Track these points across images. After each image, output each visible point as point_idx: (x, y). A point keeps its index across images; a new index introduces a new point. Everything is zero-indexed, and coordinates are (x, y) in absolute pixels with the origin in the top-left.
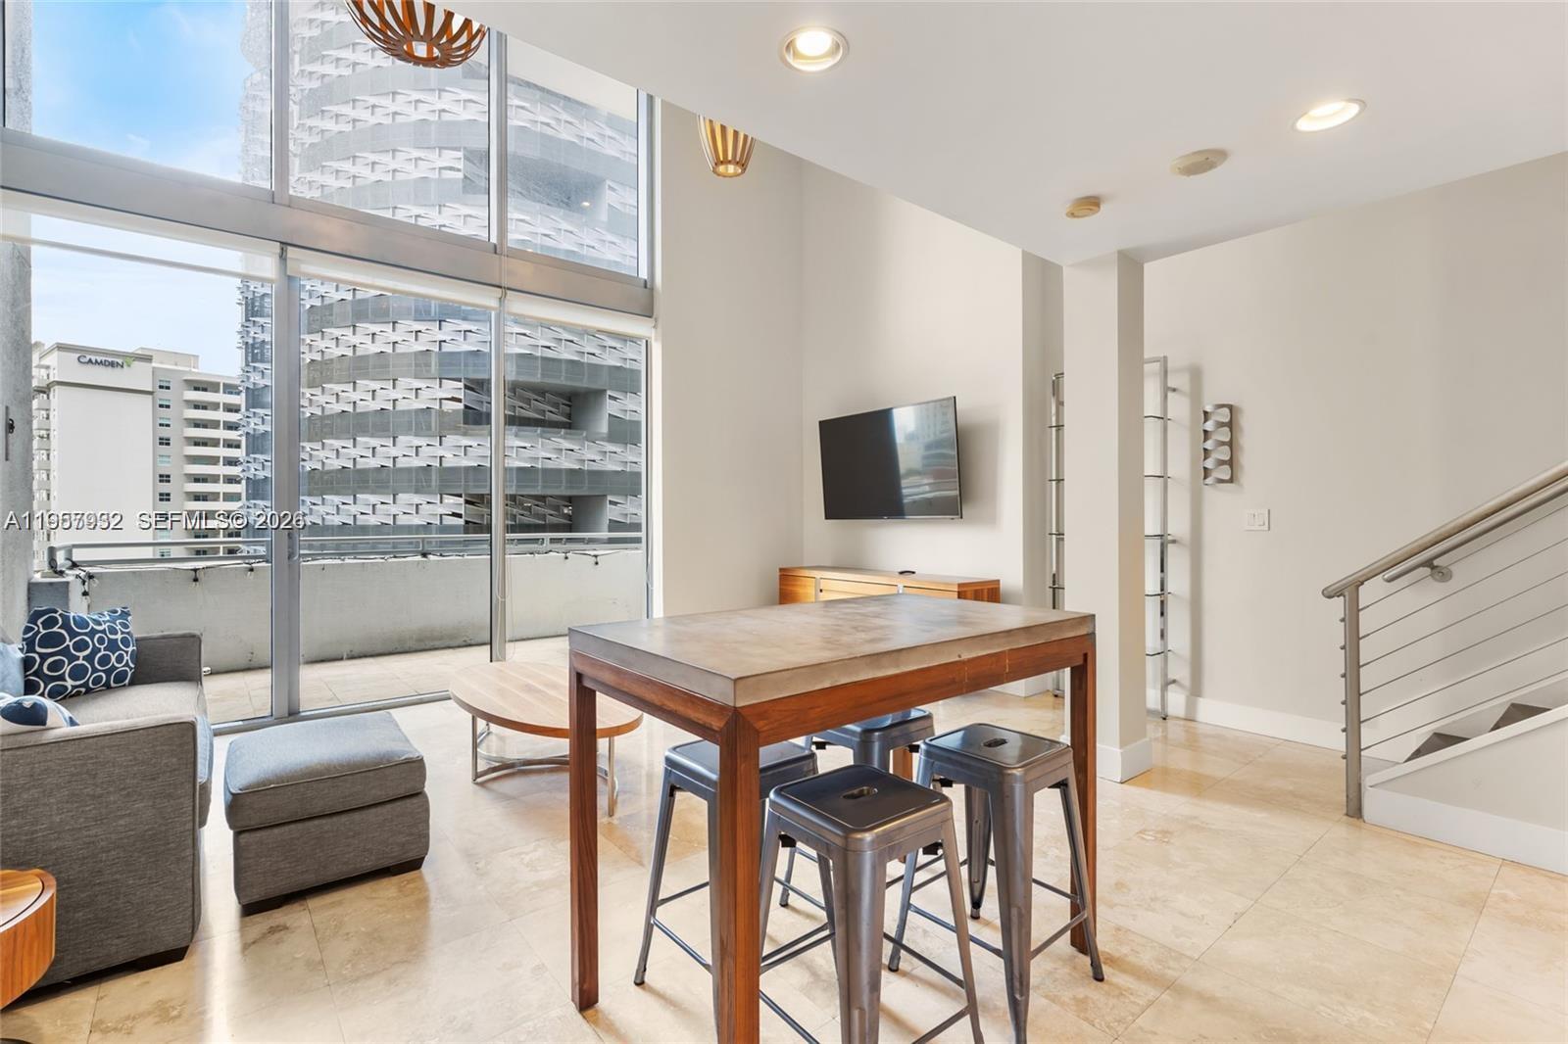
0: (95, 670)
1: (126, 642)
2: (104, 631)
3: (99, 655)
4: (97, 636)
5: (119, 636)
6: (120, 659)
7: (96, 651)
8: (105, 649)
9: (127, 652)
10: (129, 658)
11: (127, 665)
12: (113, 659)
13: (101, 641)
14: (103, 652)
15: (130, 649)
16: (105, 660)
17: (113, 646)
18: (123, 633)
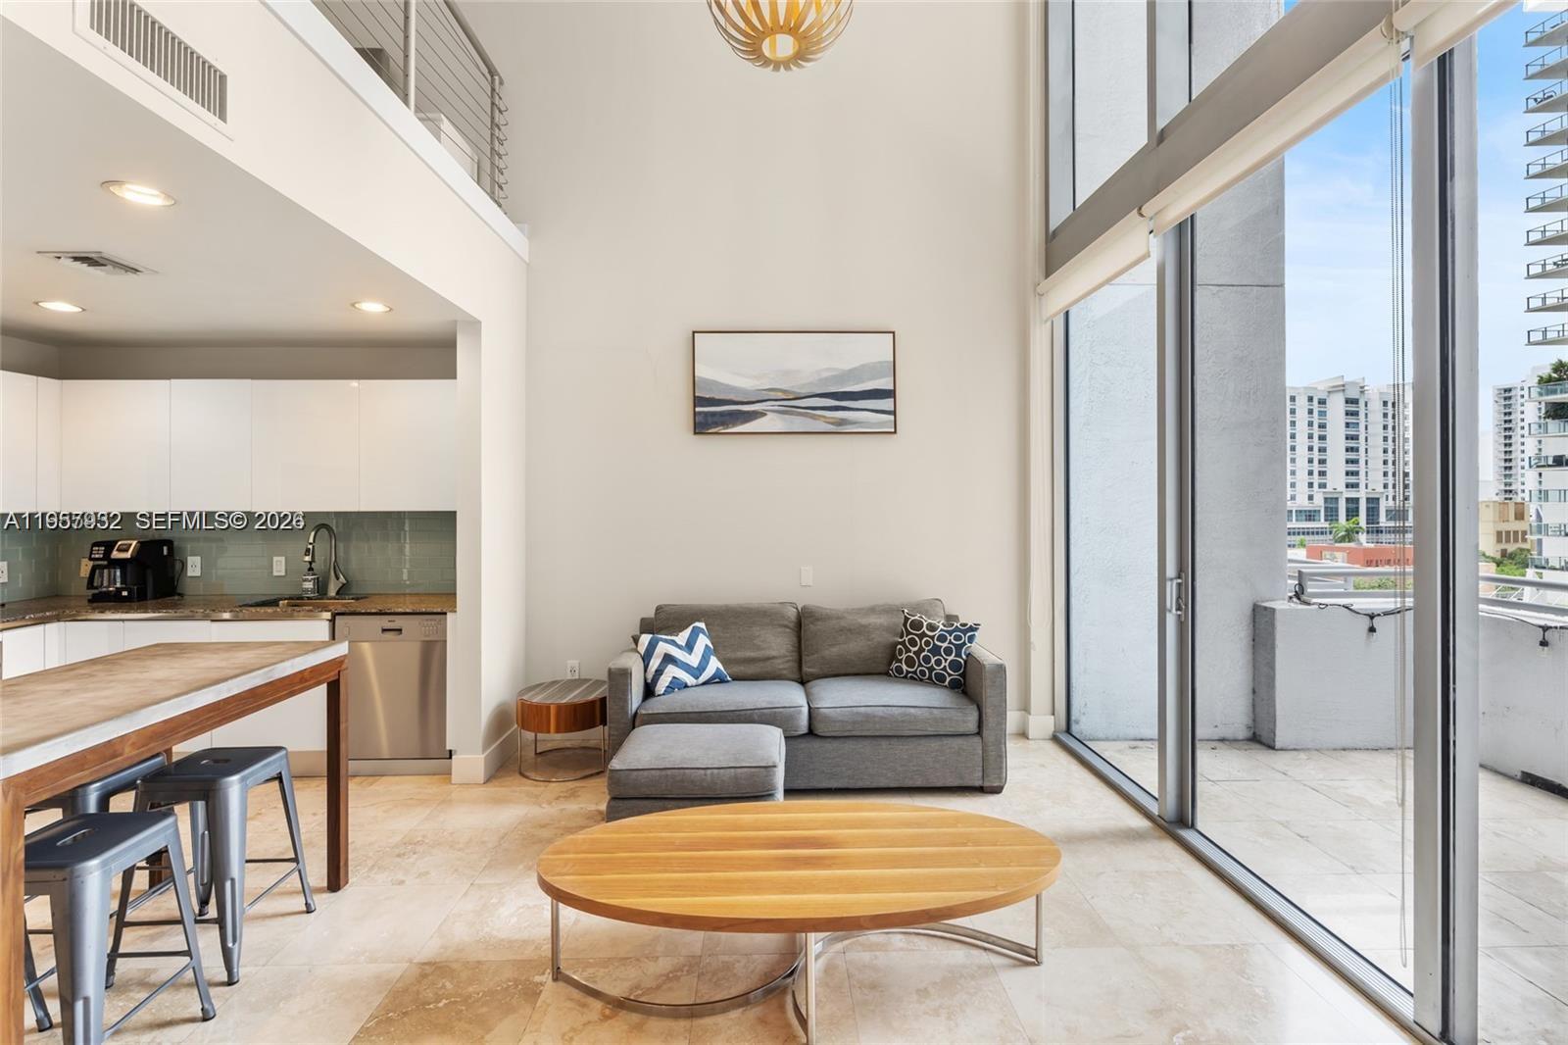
0: (920, 665)
1: (948, 651)
2: (932, 637)
3: (923, 654)
4: (925, 639)
5: (945, 645)
6: (938, 663)
7: (921, 650)
8: (928, 651)
9: (946, 660)
10: (947, 664)
11: (944, 669)
12: (933, 661)
13: (927, 643)
14: (926, 653)
15: (950, 658)
16: (927, 659)
17: (936, 650)
18: (950, 642)
